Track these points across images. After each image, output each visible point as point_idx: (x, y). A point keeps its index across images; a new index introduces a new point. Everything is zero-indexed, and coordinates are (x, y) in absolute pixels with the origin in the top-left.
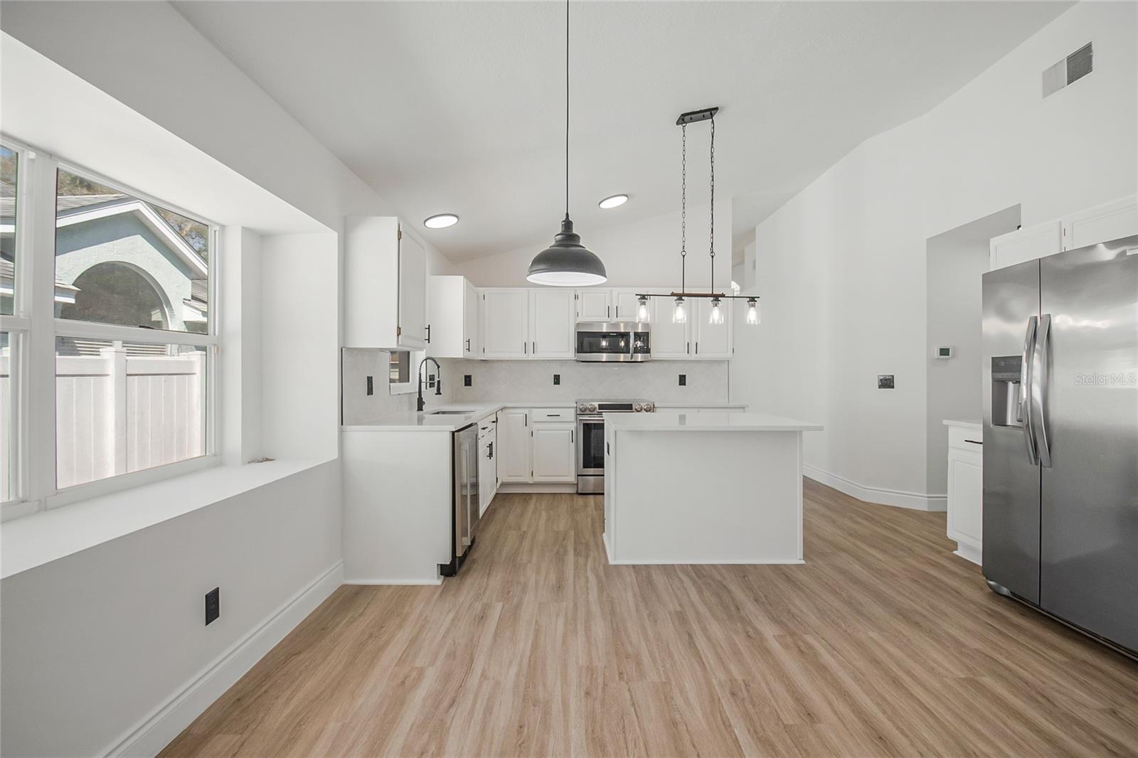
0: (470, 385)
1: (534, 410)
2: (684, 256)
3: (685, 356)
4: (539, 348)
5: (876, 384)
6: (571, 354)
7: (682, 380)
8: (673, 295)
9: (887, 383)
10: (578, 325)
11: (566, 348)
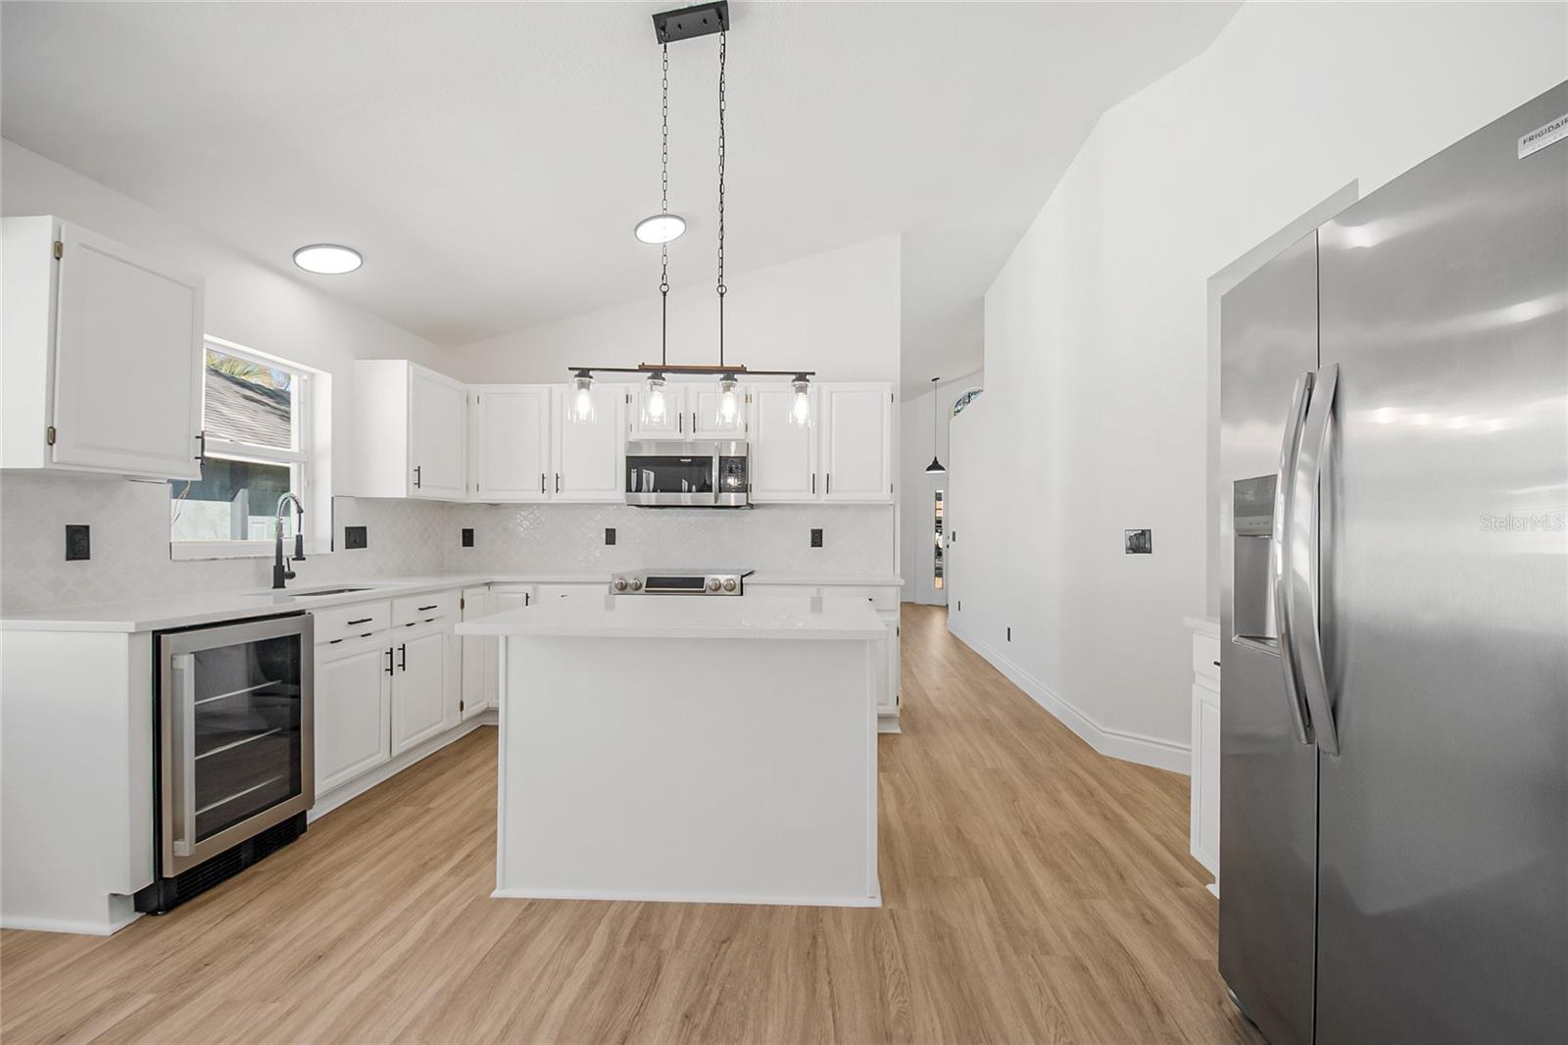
0: (472, 545)
1: (542, 587)
2: (665, 293)
3: (808, 497)
4: (567, 483)
5: (1122, 544)
6: (619, 494)
7: (817, 539)
8: (643, 369)
9: (1140, 544)
10: (632, 445)
11: (610, 484)
